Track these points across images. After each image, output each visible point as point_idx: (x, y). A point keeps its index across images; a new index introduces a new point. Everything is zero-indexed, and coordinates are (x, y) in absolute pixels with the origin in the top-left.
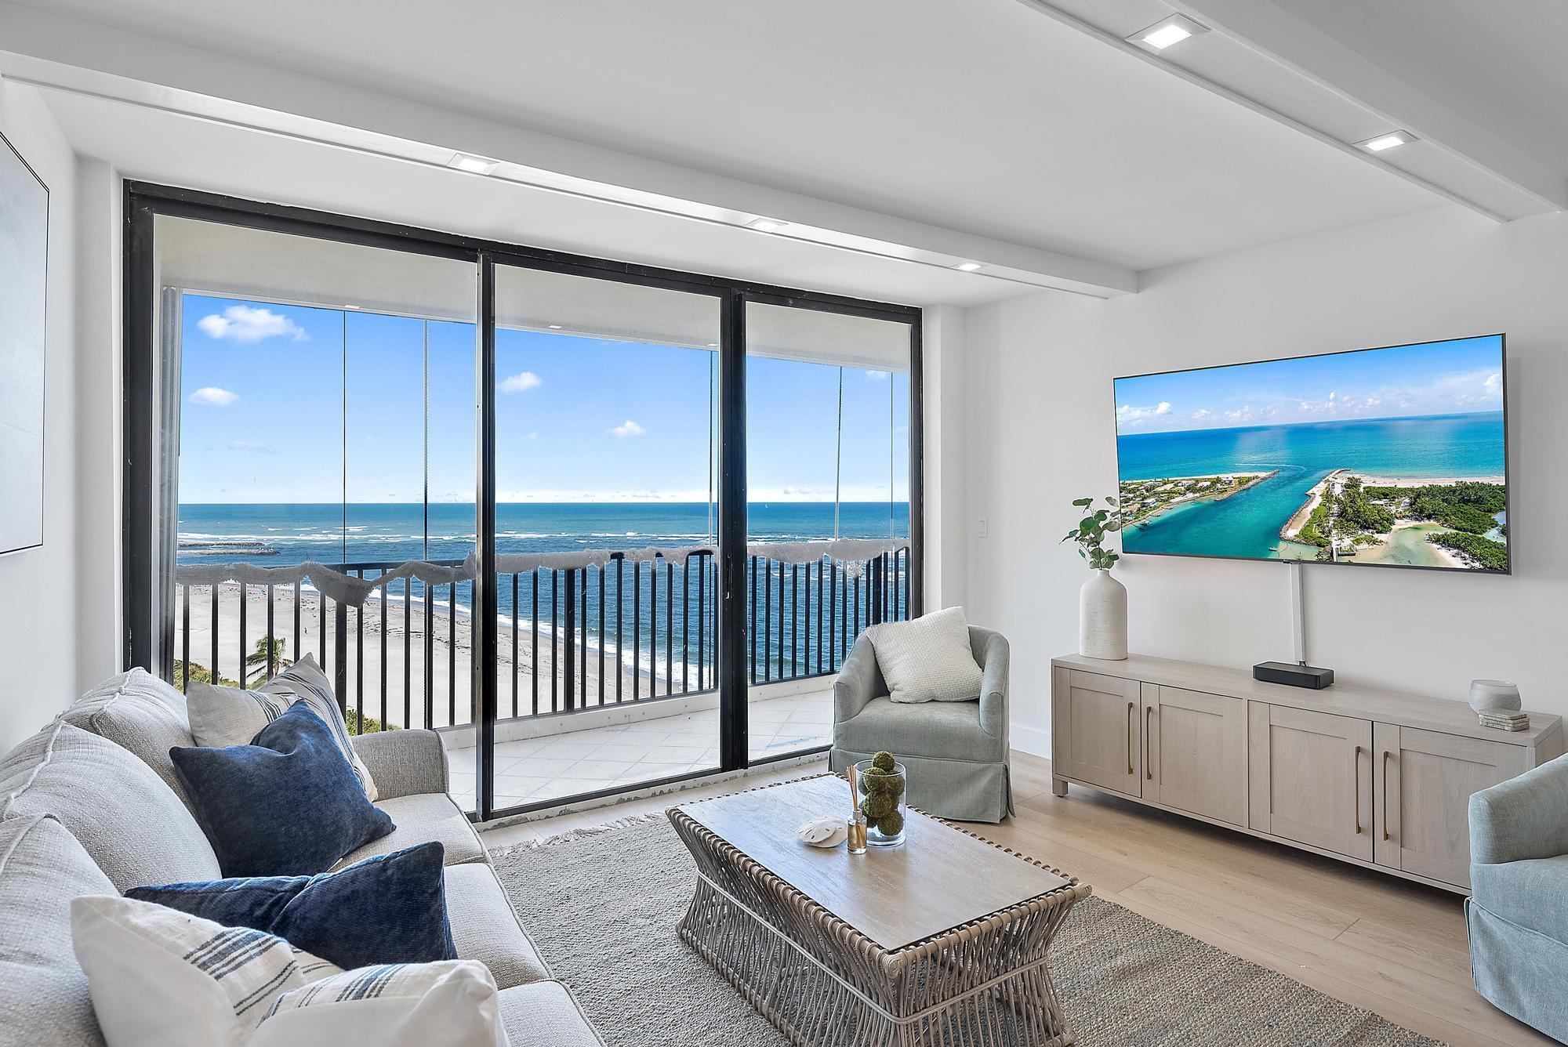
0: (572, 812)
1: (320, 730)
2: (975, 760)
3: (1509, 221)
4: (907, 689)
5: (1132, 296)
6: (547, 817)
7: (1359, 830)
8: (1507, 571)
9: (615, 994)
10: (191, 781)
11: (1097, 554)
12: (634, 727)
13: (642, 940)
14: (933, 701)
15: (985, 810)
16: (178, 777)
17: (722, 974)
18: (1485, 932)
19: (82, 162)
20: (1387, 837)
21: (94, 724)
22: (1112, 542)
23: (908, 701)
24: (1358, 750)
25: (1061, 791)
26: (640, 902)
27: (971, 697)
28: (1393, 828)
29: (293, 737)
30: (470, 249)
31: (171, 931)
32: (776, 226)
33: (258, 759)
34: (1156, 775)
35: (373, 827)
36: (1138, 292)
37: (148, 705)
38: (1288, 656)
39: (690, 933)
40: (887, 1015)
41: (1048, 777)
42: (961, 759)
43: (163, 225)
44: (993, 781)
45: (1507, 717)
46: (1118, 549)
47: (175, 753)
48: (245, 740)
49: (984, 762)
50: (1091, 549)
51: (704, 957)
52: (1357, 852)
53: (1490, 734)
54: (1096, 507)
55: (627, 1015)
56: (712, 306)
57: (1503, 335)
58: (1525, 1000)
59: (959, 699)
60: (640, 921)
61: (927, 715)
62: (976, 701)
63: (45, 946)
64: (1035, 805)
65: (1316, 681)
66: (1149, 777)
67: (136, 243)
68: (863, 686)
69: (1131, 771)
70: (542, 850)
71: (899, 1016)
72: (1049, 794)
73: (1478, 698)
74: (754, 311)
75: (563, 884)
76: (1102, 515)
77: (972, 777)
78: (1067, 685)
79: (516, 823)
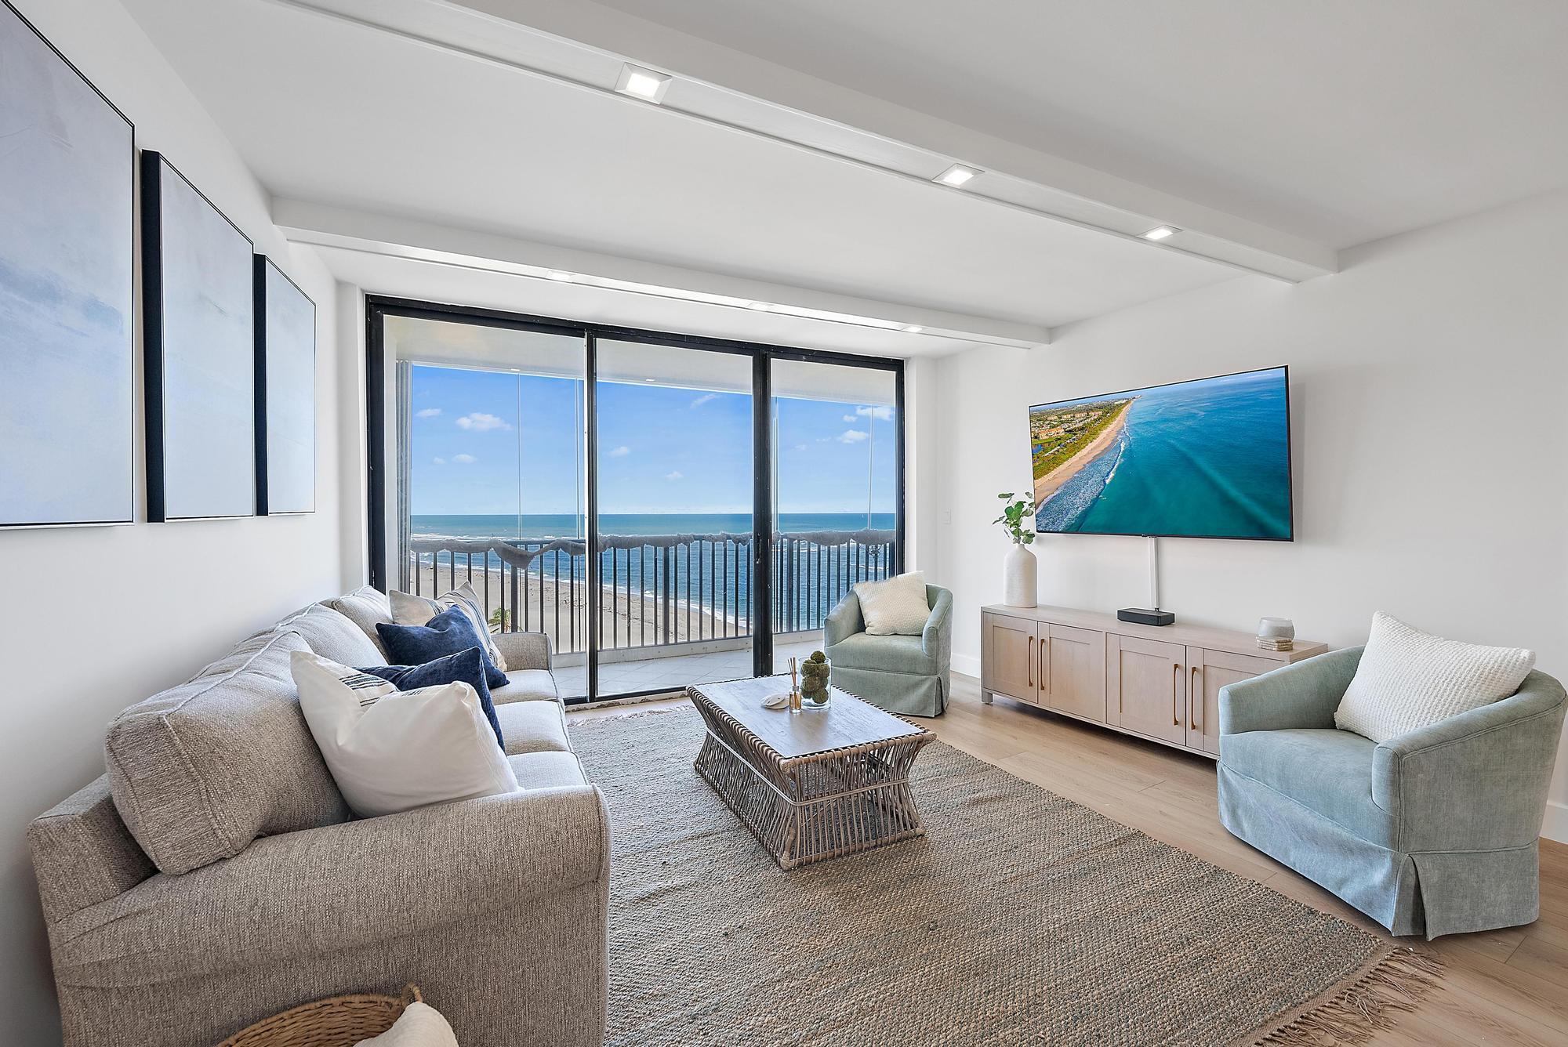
0: (650, 701)
1: (464, 622)
2: (918, 674)
3: (1298, 282)
4: (877, 626)
5: (1046, 346)
6: (633, 703)
7: (1176, 723)
8: (1291, 540)
9: (646, 795)
10: (387, 642)
11: (1017, 533)
12: (708, 656)
13: (671, 769)
14: (896, 634)
15: (925, 708)
16: (381, 641)
17: (715, 788)
18: (1226, 782)
19: (341, 285)
20: (1194, 727)
21: (333, 605)
22: (1028, 524)
23: (877, 633)
24: (1176, 666)
25: (988, 699)
26: (678, 750)
27: (918, 633)
28: (1198, 721)
29: (448, 623)
30: (580, 329)
31: (335, 669)
32: (767, 307)
33: (424, 633)
34: (1047, 687)
35: (494, 679)
36: (1050, 343)
37: (368, 602)
38: (1147, 605)
39: (701, 765)
40: (789, 800)
41: (979, 690)
42: (908, 672)
43: (389, 321)
44: (930, 688)
45: (1274, 641)
46: (1033, 530)
47: (378, 626)
48: (422, 624)
49: (921, 675)
50: (1013, 529)
51: (707, 780)
52: (1174, 738)
53: (1267, 654)
54: (1015, 500)
55: (649, 806)
56: (746, 362)
57: (1286, 367)
58: (1246, 826)
59: (914, 633)
60: (673, 760)
61: (887, 643)
62: (921, 636)
63: (281, 675)
64: (967, 708)
65: (1164, 620)
66: (1043, 688)
67: (373, 333)
68: (848, 623)
69: (1031, 685)
70: (624, 720)
71: (796, 801)
72: (979, 701)
73: (1263, 629)
74: (775, 364)
75: (632, 739)
76: (1021, 504)
77: (915, 685)
78: (991, 625)
79: (612, 705)
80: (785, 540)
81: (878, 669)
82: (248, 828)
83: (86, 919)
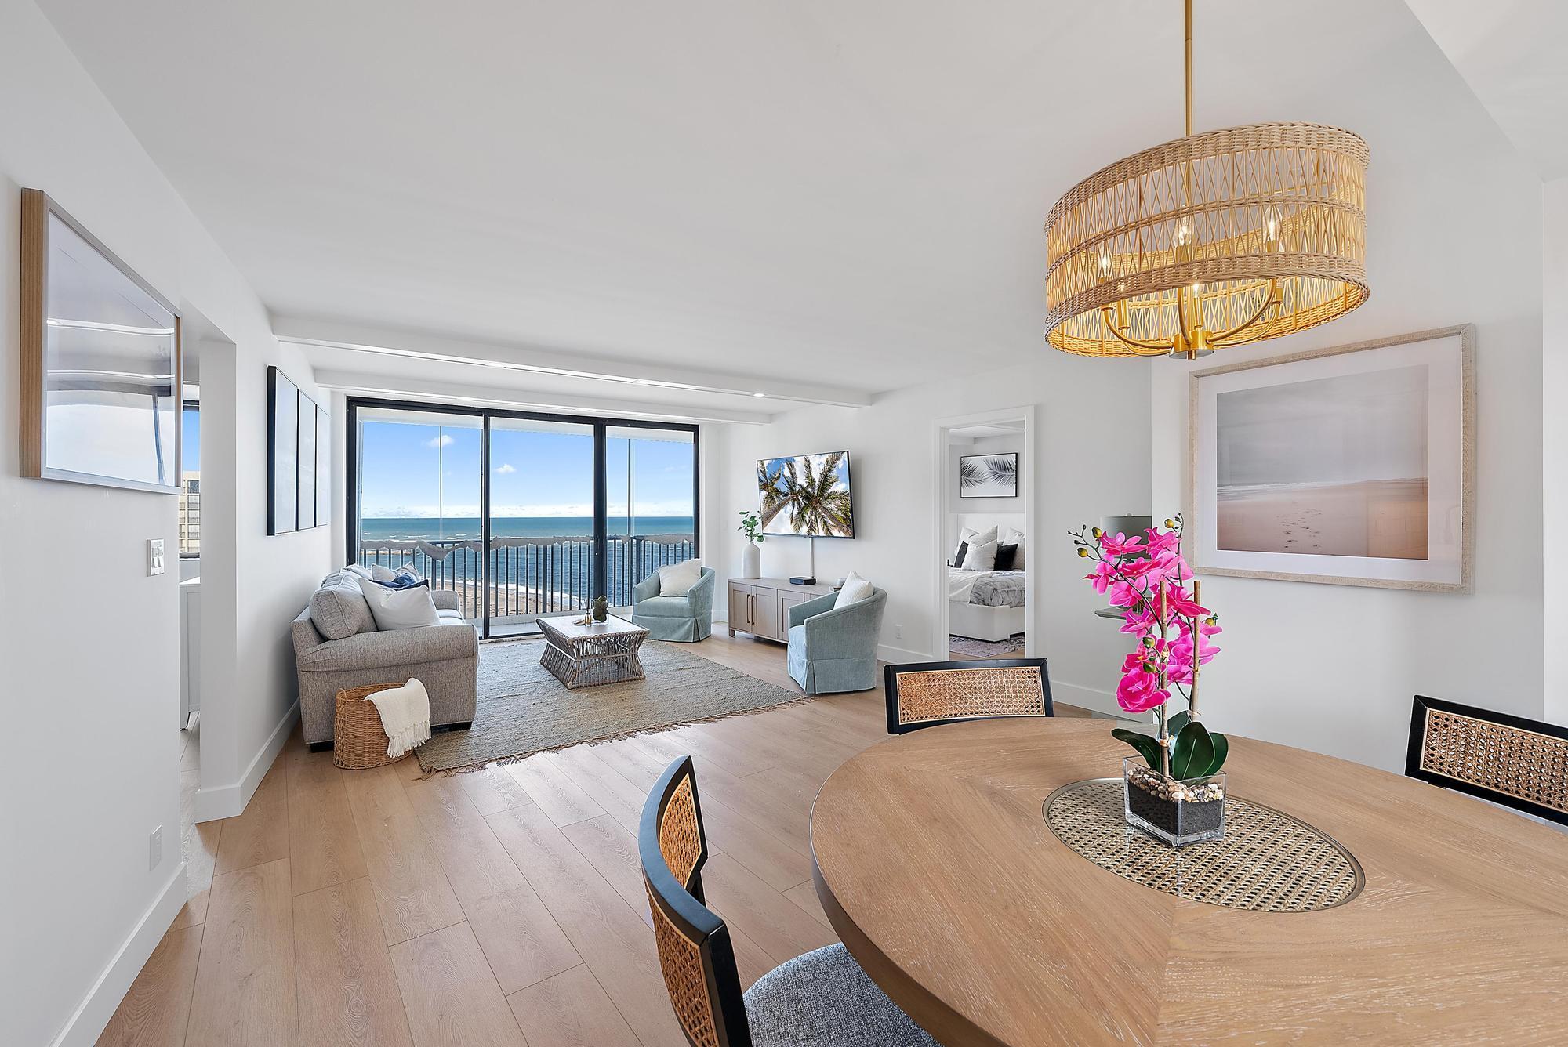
2: (684, 618)
4: (668, 592)
8: (854, 539)
11: (752, 535)
14: (677, 596)
15: (688, 637)
23: (667, 596)
25: (732, 633)
30: (479, 412)
34: (756, 623)
36: (770, 424)
38: (806, 575)
40: (574, 659)
41: (726, 628)
42: (679, 617)
43: (360, 411)
44: (691, 625)
49: (687, 618)
50: (748, 533)
54: (750, 516)
56: (590, 429)
61: (674, 601)
64: (718, 639)
65: (812, 582)
66: (753, 623)
67: (351, 418)
68: (650, 590)
69: (749, 622)
72: (727, 634)
76: (753, 518)
77: (684, 624)
78: (733, 590)
79: (499, 641)
80: (634, 540)
81: (664, 616)
82: (355, 629)
83: (310, 650)
